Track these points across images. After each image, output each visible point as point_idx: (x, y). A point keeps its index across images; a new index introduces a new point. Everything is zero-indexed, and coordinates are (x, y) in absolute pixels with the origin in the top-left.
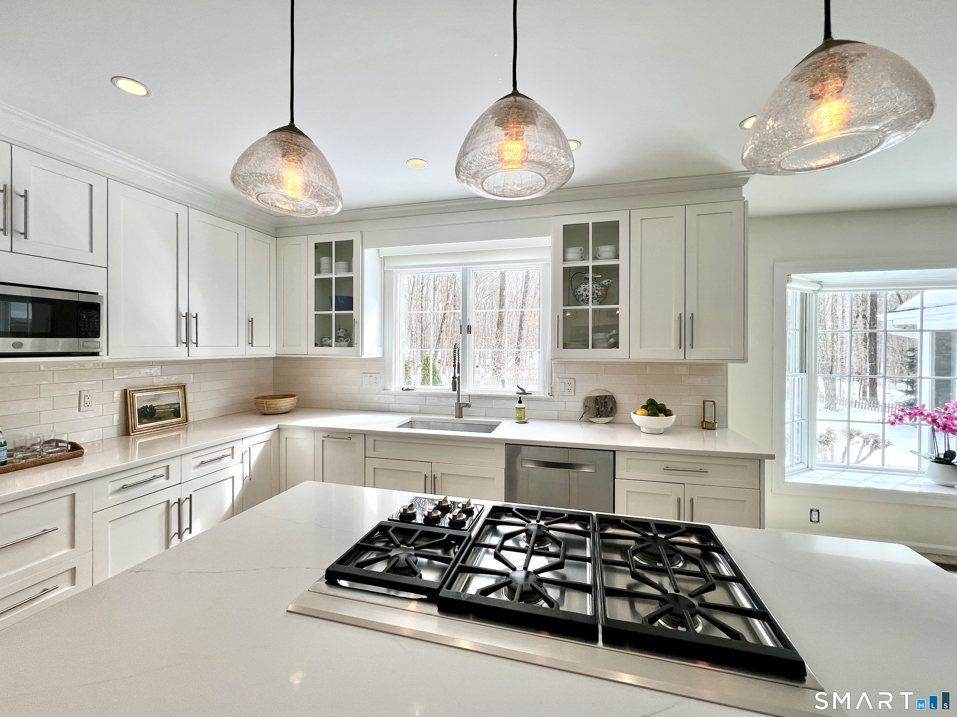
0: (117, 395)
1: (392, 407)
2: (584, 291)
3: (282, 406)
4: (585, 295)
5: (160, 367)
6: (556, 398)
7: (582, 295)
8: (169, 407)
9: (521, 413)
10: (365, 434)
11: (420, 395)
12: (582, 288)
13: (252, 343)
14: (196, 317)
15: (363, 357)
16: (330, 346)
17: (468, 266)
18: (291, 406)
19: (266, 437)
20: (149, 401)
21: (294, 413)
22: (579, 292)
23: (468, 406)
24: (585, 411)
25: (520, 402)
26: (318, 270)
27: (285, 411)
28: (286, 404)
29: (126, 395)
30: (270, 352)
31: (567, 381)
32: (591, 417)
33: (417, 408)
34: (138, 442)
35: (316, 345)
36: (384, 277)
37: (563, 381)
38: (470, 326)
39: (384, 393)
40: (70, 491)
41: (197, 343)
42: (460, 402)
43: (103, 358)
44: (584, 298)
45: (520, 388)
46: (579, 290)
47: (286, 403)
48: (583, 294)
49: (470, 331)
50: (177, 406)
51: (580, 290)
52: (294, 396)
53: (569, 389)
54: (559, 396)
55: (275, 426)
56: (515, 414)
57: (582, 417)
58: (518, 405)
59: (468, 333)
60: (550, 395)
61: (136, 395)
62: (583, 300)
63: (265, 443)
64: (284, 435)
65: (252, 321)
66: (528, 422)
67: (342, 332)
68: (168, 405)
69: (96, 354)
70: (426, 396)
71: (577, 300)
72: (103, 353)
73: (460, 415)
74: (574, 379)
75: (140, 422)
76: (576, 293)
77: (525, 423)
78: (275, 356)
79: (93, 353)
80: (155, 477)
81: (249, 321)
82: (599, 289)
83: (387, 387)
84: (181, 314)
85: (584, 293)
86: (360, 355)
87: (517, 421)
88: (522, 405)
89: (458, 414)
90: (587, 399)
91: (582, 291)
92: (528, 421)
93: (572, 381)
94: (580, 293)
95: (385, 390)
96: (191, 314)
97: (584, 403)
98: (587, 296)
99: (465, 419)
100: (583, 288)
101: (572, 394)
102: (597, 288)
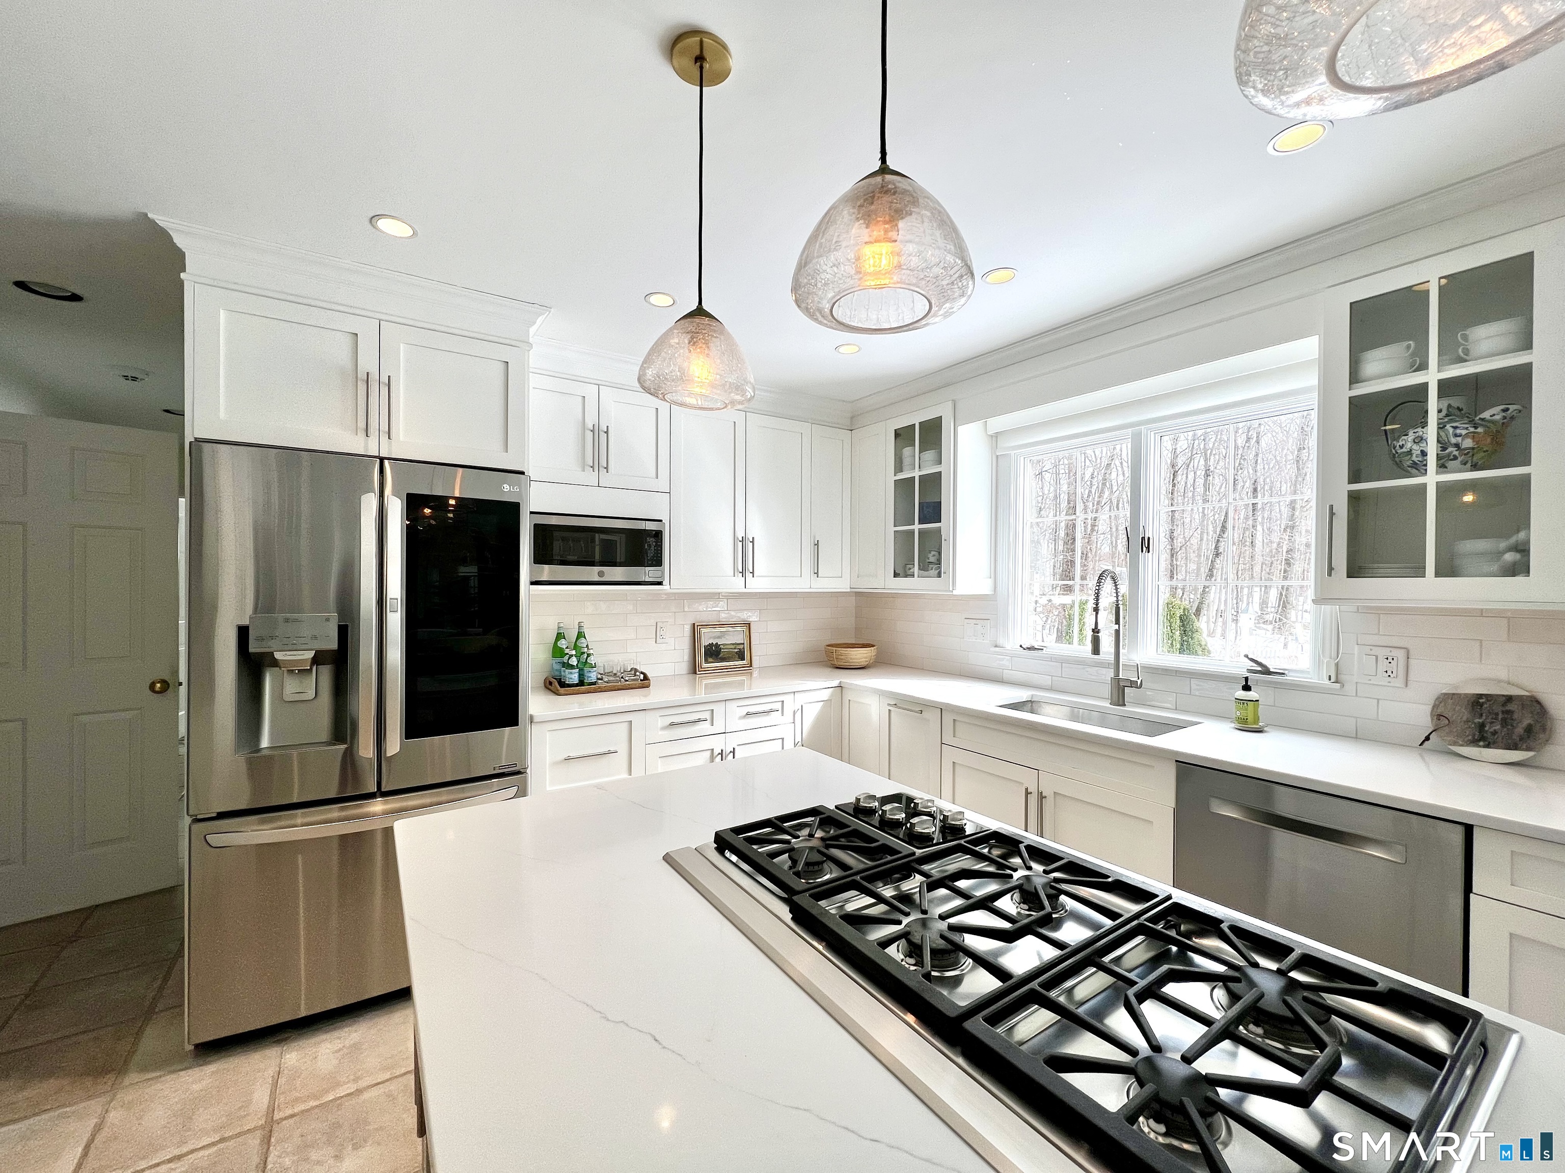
0: (688, 629)
1: (1007, 674)
2: (1415, 442)
3: (854, 659)
4: (1419, 452)
5: (726, 600)
6: (1350, 688)
7: (1410, 452)
8: (733, 647)
9: (1246, 710)
10: (942, 709)
11: (1053, 659)
12: (1411, 436)
13: (817, 573)
14: (753, 542)
15: (955, 593)
16: (913, 576)
17: (1143, 427)
18: (867, 660)
19: (826, 695)
20: (715, 638)
21: (871, 670)
22: (1401, 447)
23: (1133, 684)
24: (1437, 725)
25: (1247, 688)
26: (899, 468)
27: (858, 665)
28: (858, 656)
29: (695, 630)
30: (843, 585)
31: (1382, 653)
32: (1455, 743)
33: (1046, 681)
34: (704, 682)
35: (896, 575)
36: (997, 466)
37: (1372, 653)
38: (1149, 539)
39: (995, 652)
40: (628, 717)
41: (753, 573)
42: (1121, 677)
43: (666, 587)
44: (1414, 458)
45: (1252, 660)
46: (1401, 443)
47: (860, 655)
48: (1413, 451)
49: (1148, 548)
50: (741, 647)
51: (1404, 443)
52: (873, 646)
53: (1391, 674)
54: (1359, 685)
55: (835, 683)
56: (1234, 710)
57: (1427, 738)
58: (1241, 694)
59: (1142, 551)
60: (1333, 680)
61: (703, 630)
62: (1415, 465)
63: (823, 703)
64: (848, 696)
65: (817, 544)
66: (1266, 732)
67: (934, 556)
68: (733, 644)
69: (660, 583)
70: (1063, 661)
71: (1399, 465)
72: (666, 582)
73: (1119, 699)
74: (1403, 651)
75: (707, 661)
76: (1394, 451)
77: (1259, 731)
78: (849, 590)
79: (658, 582)
80: (699, 720)
81: (815, 545)
82: (1464, 432)
83: (1001, 641)
84: (738, 538)
85: (1415, 447)
86: (951, 589)
87: (1238, 726)
88: (1252, 695)
89: (1115, 698)
90: (1444, 699)
91: (1409, 445)
92: (1265, 729)
93: (1400, 655)
94: (1404, 450)
95: (996, 646)
96: (748, 538)
97: (1435, 707)
98: (1424, 454)
99: (1129, 709)
100: (1413, 437)
101: (1400, 682)
102: (1458, 431)
